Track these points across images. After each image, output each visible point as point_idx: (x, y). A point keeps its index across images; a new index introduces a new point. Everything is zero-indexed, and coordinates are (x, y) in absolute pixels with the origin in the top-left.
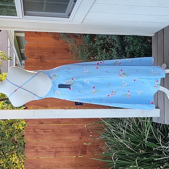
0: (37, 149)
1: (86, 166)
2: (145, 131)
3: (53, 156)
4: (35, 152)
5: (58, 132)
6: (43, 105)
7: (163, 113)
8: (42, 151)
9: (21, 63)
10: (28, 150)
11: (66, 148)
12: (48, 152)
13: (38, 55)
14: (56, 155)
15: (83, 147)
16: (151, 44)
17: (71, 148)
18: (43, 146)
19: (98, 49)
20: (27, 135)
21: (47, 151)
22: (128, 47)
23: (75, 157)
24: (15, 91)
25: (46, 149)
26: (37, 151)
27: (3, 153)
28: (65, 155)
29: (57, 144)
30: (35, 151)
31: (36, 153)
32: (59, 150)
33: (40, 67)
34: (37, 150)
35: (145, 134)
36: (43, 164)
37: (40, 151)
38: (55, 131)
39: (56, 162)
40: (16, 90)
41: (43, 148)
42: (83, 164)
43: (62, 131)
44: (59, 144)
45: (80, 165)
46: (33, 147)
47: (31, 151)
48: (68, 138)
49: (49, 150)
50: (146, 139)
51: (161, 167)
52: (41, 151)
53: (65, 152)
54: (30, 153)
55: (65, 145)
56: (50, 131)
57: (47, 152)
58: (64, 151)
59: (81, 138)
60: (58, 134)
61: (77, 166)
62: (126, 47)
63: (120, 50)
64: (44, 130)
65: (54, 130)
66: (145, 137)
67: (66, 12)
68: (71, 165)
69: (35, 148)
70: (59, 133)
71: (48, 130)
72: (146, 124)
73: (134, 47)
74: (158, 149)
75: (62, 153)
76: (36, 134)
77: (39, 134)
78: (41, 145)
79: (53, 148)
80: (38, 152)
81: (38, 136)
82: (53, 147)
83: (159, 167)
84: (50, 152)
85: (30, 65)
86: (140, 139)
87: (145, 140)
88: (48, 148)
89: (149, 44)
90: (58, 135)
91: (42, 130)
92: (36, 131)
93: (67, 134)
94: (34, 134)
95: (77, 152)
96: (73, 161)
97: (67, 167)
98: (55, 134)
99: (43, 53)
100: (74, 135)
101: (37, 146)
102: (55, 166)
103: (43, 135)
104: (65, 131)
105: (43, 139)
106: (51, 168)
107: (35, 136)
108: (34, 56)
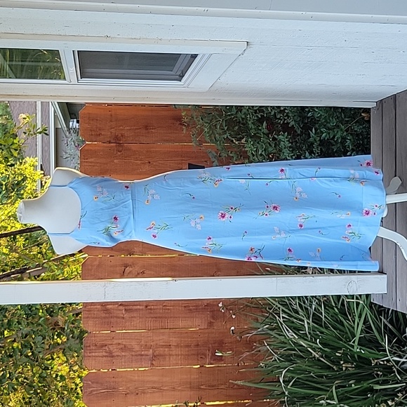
0: (111, 349)
1: (223, 387)
2: (354, 323)
3: (147, 365)
4: (105, 356)
5: (158, 310)
6: (124, 250)
7: (393, 285)
8: (123, 354)
9: (68, 126)
10: (90, 353)
11: (177, 346)
12: (136, 355)
13: (111, 133)
14: (154, 362)
15: (216, 345)
17: (188, 346)
18: (124, 343)
19: (250, 123)
20: (87, 318)
21: (133, 353)
22: (316, 130)
23: (199, 366)
25: (131, 350)
26: (111, 355)
27: (33, 352)
28: (174, 362)
29: (155, 338)
30: (107, 354)
31: (109, 359)
32: (161, 353)
33: (115, 161)
34: (111, 352)
35: (353, 328)
36: (124, 383)
37: (117, 354)
38: (151, 309)
39: (155, 379)
41: (125, 348)
42: (215, 383)
43: (168, 309)
44: (161, 338)
45: (209, 386)
46: (102, 346)
47: (96, 354)
48: (181, 324)
49: (139, 353)
50: (357, 339)
51: (390, 403)
52: (119, 354)
53: (175, 357)
54: (95, 359)
55: (174, 340)
56: (141, 307)
57: (132, 355)
58: (174, 353)
59: (211, 324)
60: (158, 315)
61: (202, 387)
62: (312, 131)
63: (299, 132)
64: (125, 306)
65: (149, 307)
66: (354, 336)
67: (175, 69)
68: (189, 386)
69: (106, 348)
70: (160, 313)
71: (135, 307)
72: (357, 308)
73: (329, 133)
74: (382, 363)
75: (167, 359)
76: (107, 315)
77: (115, 315)
78: (120, 341)
79: (147, 347)
80: (113, 356)
81: (112, 320)
82: (148, 344)
83: (386, 402)
84: (139, 357)
85: (92, 158)
86: (342, 340)
87: (354, 342)
88: (137, 348)
89: (364, 124)
90: (159, 317)
91: (121, 307)
92: (107, 310)
93: (180, 315)
94: (104, 315)
95: (203, 357)
96: (192, 377)
97: (179, 390)
98: (152, 316)
99: (121, 128)
100: (196, 317)
101: (110, 343)
102: (152, 388)
103: (123, 318)
104: (174, 309)
105: (125, 327)
106: (144, 393)
107: (107, 320)
108: (102, 137)
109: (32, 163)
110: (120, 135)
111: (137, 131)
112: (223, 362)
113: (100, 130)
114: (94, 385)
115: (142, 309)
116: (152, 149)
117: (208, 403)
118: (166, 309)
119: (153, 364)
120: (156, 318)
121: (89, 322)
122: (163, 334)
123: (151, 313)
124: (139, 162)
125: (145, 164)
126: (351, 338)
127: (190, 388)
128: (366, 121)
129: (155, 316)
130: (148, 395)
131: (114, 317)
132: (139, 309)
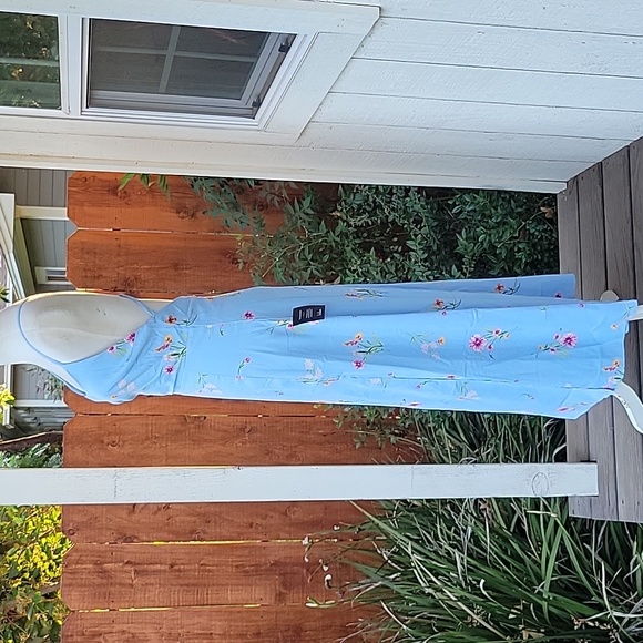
0: (110, 641)
2: (540, 556)
5: (192, 573)
7: (608, 480)
11: (223, 636)
13: (118, 273)
15: (290, 633)
16: (553, 221)
17: (241, 636)
18: (132, 630)
19: (348, 249)
20: (70, 585)
22: (468, 231)
25: (143, 642)
29: (186, 621)
35: (539, 566)
38: (179, 571)
41: (133, 639)
43: (209, 571)
44: (195, 622)
46: (94, 636)
48: (230, 596)
50: (547, 583)
55: (218, 626)
56: (163, 568)
59: (280, 597)
60: (192, 581)
62: (461, 235)
64: (136, 564)
65: (176, 567)
66: (541, 579)
67: (246, 94)
69: (101, 639)
70: (194, 577)
71: (152, 567)
72: (546, 528)
73: (490, 235)
74: (591, 624)
76: (105, 581)
77: (118, 581)
78: (125, 627)
79: (172, 638)
81: (112, 589)
82: (173, 631)
86: (520, 586)
87: (543, 587)
88: (154, 639)
89: (545, 223)
90: (194, 585)
91: (128, 568)
92: (105, 571)
93: (229, 582)
94: (98, 581)
98: (181, 582)
99: (136, 266)
100: (256, 585)
101: (107, 630)
103: (132, 586)
104: (218, 571)
105: (135, 602)
107: (103, 590)
108: (102, 280)
110: (133, 278)
111: (160, 272)
113: (100, 269)
115: (165, 571)
118: (206, 571)
120: (187, 585)
121: (73, 593)
122: (199, 614)
123: (179, 577)
126: (536, 583)
128: (548, 220)
129: (187, 582)
131: (116, 584)
132: (160, 571)
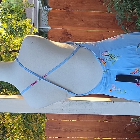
1: (111, 131)
3: (76, 119)
9: (44, 8)
14: (79, 118)
23: (100, 121)
24: (33, 84)
31: (58, 115)
33: (65, 19)
36: (64, 126)
39: (79, 125)
40: (35, 82)
42: (108, 129)
45: (104, 130)
61: (101, 131)
68: (95, 130)
85: (54, 17)
95: (103, 117)
96: (97, 125)
97: (90, 131)
99: (70, 2)
102: (78, 130)
106: (73, 131)
108: (60, 6)
109: (29, 21)
110: (69, 6)
111: (77, 4)
112: (112, 120)
113: (59, 2)
114: (50, 126)
116: (84, 14)
117: (103, 138)
119: (78, 119)
124: (77, 20)
125: (80, 21)
127: (95, 131)
130: (75, 133)
